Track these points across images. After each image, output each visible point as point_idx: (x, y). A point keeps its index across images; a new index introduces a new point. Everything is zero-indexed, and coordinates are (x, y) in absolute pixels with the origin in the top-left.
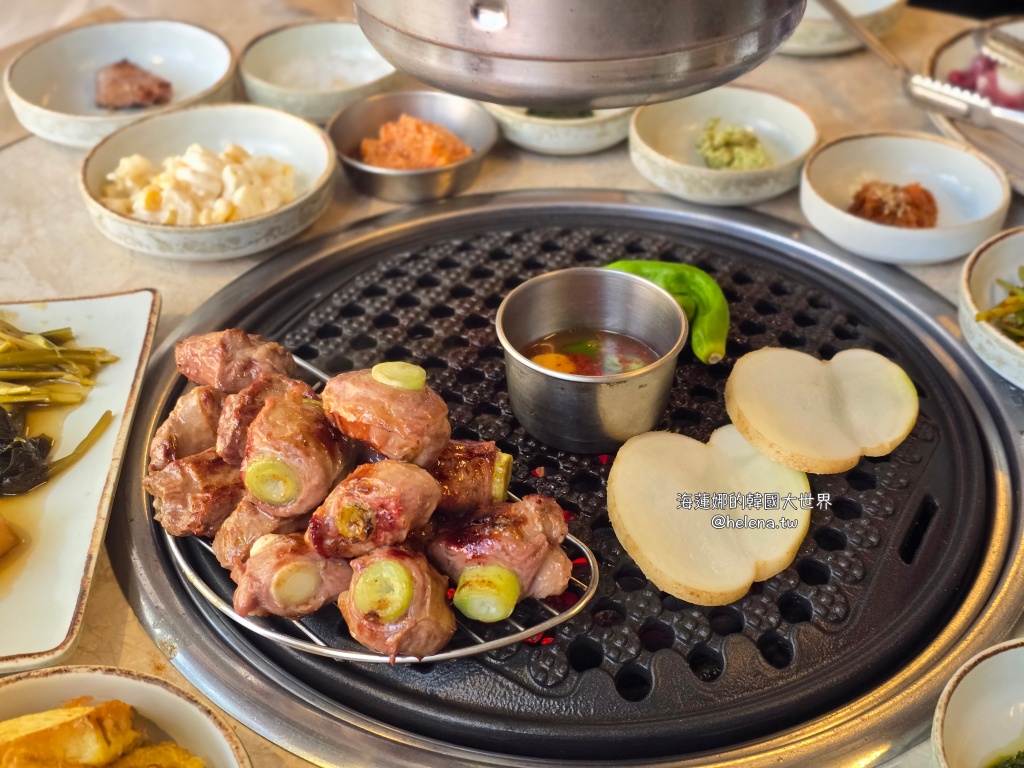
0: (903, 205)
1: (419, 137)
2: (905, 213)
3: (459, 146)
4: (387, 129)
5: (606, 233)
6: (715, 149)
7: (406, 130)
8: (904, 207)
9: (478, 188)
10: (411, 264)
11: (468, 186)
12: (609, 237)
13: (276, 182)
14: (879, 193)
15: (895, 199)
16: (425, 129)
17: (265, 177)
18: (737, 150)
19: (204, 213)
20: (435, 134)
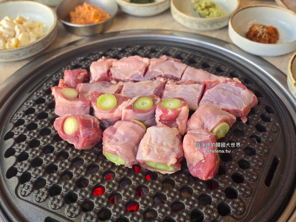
0: (265, 33)
1: (89, 11)
2: (265, 37)
3: (104, 15)
4: (78, 8)
5: (156, 48)
6: (203, 10)
7: (85, 9)
8: (265, 34)
9: (112, 30)
10: (83, 63)
11: (108, 29)
12: (157, 50)
13: (36, 30)
14: (257, 28)
15: (262, 31)
16: (91, 8)
17: (31, 29)
18: (210, 9)
19: (8, 43)
20: (95, 10)
